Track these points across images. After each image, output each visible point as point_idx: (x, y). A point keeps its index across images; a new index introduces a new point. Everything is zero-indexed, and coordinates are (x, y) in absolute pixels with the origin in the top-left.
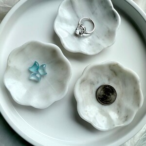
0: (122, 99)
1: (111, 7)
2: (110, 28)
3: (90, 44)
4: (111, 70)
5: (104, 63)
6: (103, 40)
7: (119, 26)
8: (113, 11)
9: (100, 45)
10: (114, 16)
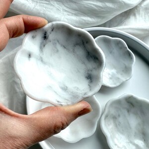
0: (145, 127)
1: (126, 48)
2: (127, 64)
3: (111, 78)
4: (128, 102)
5: (121, 98)
6: (121, 74)
7: (134, 63)
8: (128, 51)
9: (119, 78)
10: (130, 55)
